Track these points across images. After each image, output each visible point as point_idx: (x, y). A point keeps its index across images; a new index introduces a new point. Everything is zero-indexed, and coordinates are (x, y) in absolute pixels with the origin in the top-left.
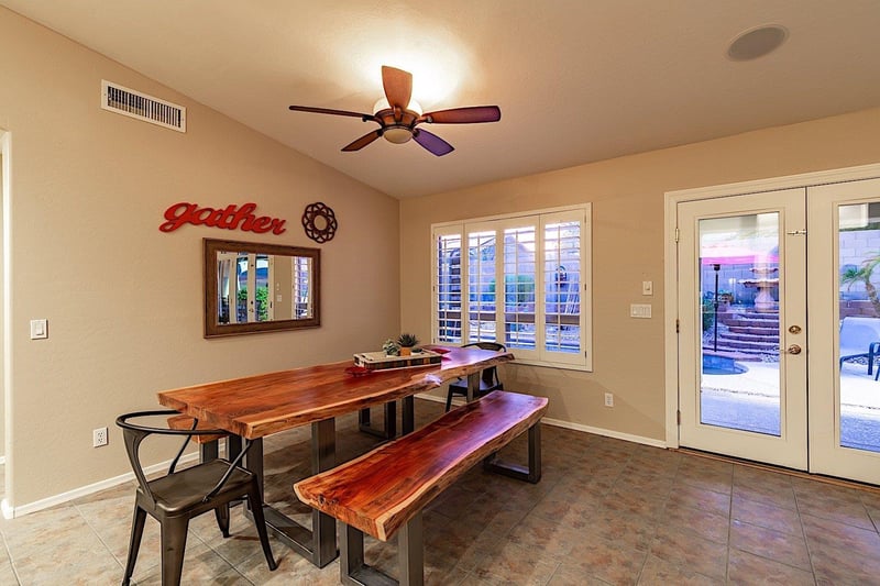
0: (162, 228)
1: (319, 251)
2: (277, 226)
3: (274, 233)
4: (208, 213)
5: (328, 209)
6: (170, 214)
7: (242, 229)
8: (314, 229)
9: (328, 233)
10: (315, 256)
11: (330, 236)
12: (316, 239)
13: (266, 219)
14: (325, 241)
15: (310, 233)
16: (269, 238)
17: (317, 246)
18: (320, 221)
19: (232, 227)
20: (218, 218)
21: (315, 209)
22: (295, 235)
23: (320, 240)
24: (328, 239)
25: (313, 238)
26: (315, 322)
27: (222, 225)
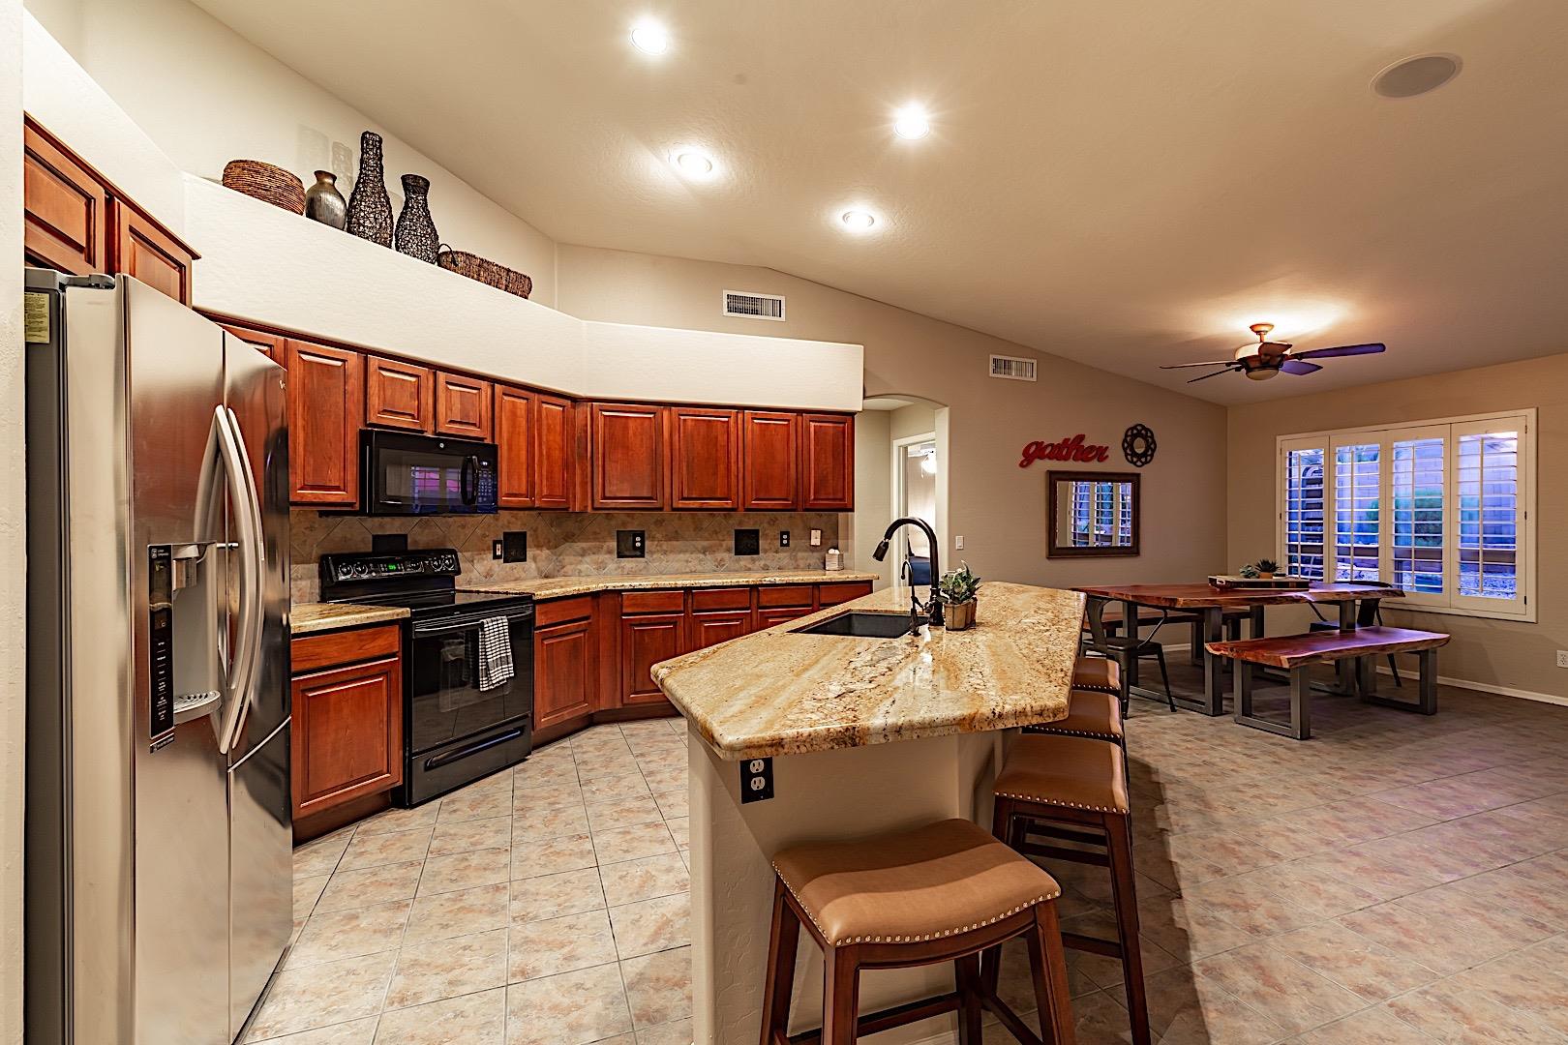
0: (1022, 465)
1: (1138, 475)
2: (1100, 454)
3: (1098, 461)
4: (1049, 449)
5: (1147, 430)
6: (1026, 452)
7: (1074, 460)
8: (1134, 454)
9: (1146, 457)
10: (1135, 479)
11: (1149, 458)
12: (1135, 464)
13: (1092, 448)
14: (1143, 464)
15: (1129, 457)
16: (1094, 466)
17: (1137, 470)
18: (1140, 443)
19: (1066, 458)
20: (1058, 452)
21: (1135, 432)
22: (1117, 462)
23: (1139, 463)
24: (1147, 462)
25: (1132, 462)
26: (1133, 551)
27: (1059, 458)
